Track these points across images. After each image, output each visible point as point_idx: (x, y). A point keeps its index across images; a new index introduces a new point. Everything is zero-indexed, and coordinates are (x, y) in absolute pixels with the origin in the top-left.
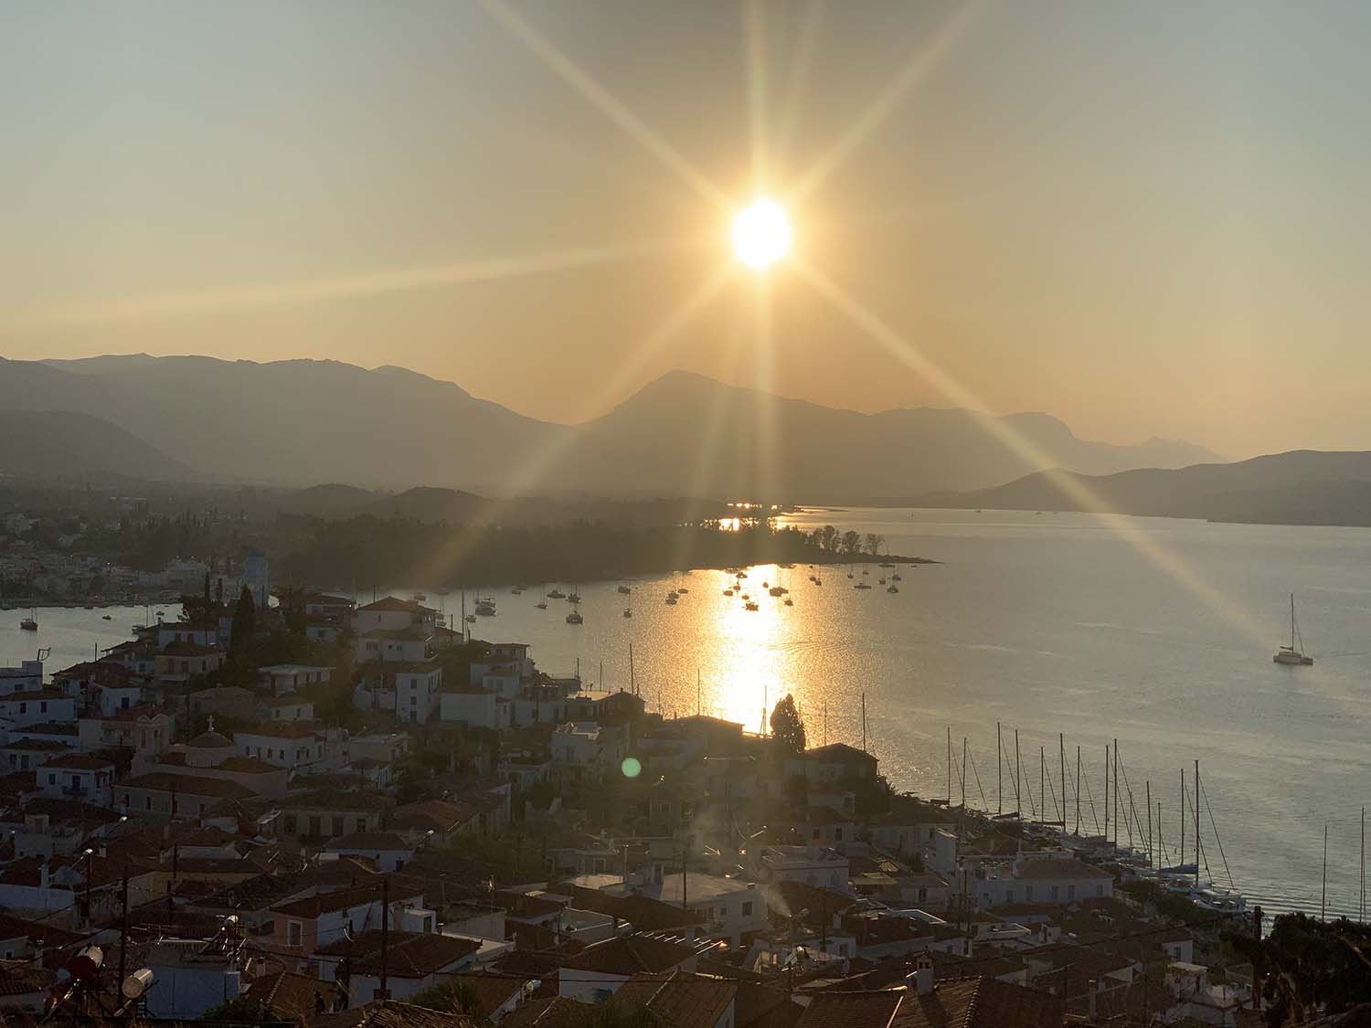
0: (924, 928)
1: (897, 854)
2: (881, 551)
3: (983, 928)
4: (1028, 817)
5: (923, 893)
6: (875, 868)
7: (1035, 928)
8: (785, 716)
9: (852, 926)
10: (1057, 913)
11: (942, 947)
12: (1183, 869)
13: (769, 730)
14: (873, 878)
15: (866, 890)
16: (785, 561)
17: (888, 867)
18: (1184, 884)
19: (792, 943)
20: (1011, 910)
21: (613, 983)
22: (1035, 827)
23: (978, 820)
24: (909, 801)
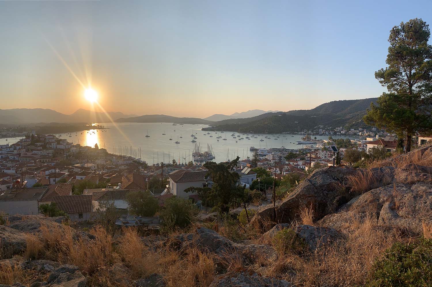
0: (114, 168)
1: (109, 160)
2: (104, 128)
3: (119, 167)
4: (122, 155)
5: (112, 164)
6: (107, 162)
7: (125, 167)
8: (96, 145)
9: (107, 168)
10: (127, 165)
11: (115, 170)
12: (139, 159)
13: (94, 147)
14: (107, 163)
15: (107, 164)
16: (94, 129)
17: (109, 161)
18: (139, 160)
19: (101, 170)
20: (122, 165)
21: (84, 177)
22: (123, 156)
23: (117, 155)
24: (110, 154)
